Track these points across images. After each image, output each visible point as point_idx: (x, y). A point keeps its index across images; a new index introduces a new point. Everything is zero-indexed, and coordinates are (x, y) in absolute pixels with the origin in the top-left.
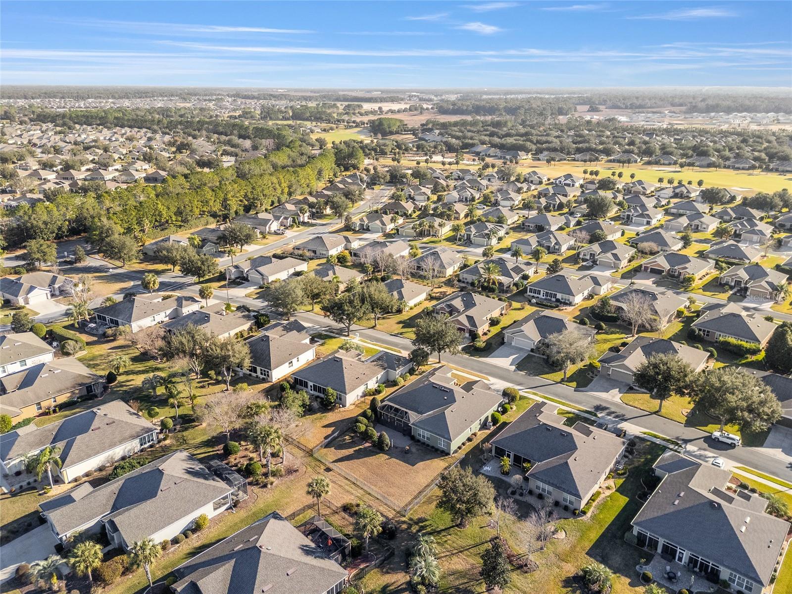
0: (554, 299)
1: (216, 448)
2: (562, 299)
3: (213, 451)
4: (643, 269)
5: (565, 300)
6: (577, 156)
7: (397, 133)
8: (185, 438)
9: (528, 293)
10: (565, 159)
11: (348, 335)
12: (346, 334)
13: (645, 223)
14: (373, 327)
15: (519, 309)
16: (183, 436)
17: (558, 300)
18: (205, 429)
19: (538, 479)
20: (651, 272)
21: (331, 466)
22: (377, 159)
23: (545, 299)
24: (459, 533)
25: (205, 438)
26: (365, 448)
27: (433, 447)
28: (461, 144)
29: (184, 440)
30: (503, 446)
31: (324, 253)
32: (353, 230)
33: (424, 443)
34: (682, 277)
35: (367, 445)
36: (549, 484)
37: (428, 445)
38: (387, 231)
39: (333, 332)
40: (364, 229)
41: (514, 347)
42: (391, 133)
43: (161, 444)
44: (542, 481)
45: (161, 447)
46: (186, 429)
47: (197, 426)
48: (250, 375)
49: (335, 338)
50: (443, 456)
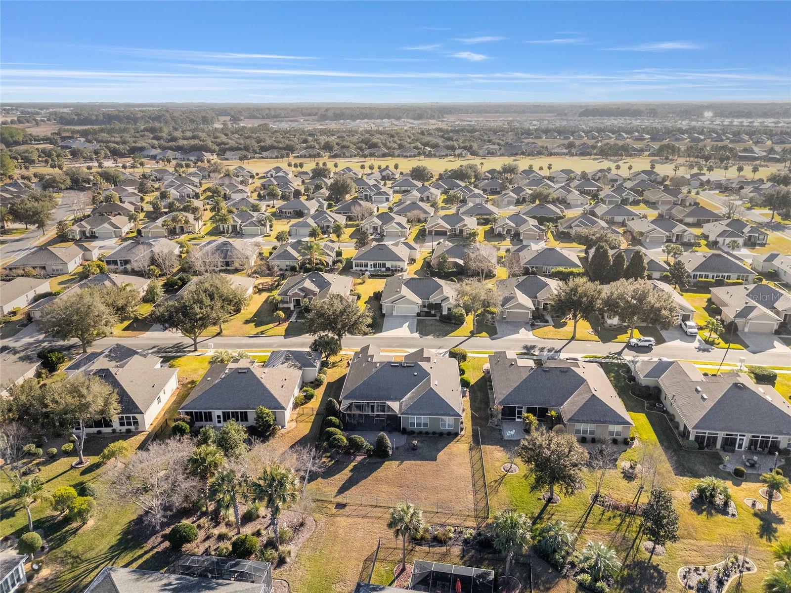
0: (384, 269)
1: (148, 546)
2: (392, 266)
3: (146, 553)
4: (427, 233)
5: (396, 267)
6: (264, 154)
7: (24, 143)
8: (75, 554)
9: (354, 268)
10: (254, 158)
11: (196, 350)
12: (192, 348)
13: (384, 200)
14: (218, 334)
15: (360, 284)
16: (66, 552)
17: (388, 269)
18: (96, 528)
19: (578, 421)
20: (435, 234)
21: (340, 499)
22: (27, 168)
23: (375, 271)
24: (558, 508)
25: (113, 539)
26: (360, 463)
27: (434, 433)
28: (128, 148)
29: (73, 557)
30: (512, 403)
31: (60, 267)
32: (73, 240)
33: (420, 433)
34: (465, 234)
35: (359, 458)
36: (593, 422)
37: (427, 433)
38: (123, 235)
39: (169, 352)
40: (87, 237)
41: (397, 317)
42: (17, 143)
43: (35, 581)
44: (584, 422)
45: (39, 584)
46: (63, 540)
47: (77, 529)
48: (99, 432)
49: (180, 357)
50: (454, 438)
